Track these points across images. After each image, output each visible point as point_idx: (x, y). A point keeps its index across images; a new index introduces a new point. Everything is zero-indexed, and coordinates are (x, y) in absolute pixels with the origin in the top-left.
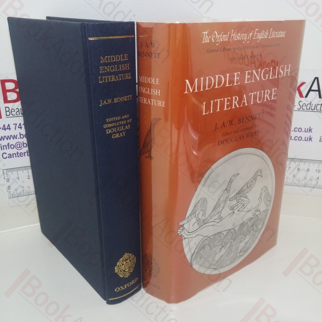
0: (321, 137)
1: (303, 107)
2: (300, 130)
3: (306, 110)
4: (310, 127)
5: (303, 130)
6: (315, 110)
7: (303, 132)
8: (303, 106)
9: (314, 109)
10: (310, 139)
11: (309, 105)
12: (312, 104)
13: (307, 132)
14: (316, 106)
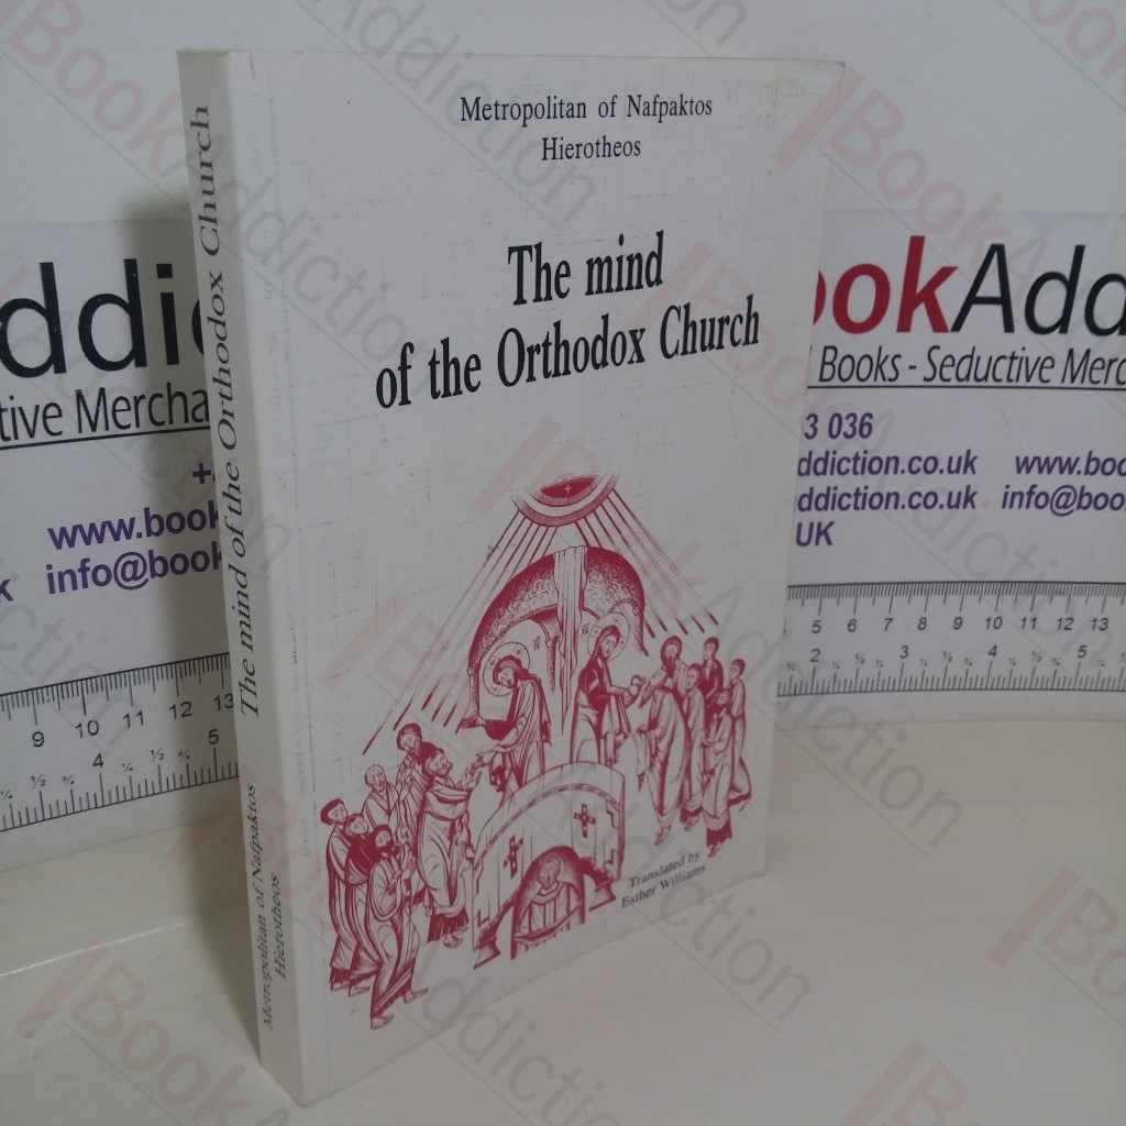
0: (1008, 487)
1: (944, 369)
2: (930, 465)
3: (954, 382)
4: (969, 452)
5: (943, 465)
6: (991, 382)
7: (941, 471)
8: (942, 366)
9: (986, 377)
10: (969, 499)
11: (967, 361)
12: (979, 358)
13: (957, 471)
14: (992, 364)
